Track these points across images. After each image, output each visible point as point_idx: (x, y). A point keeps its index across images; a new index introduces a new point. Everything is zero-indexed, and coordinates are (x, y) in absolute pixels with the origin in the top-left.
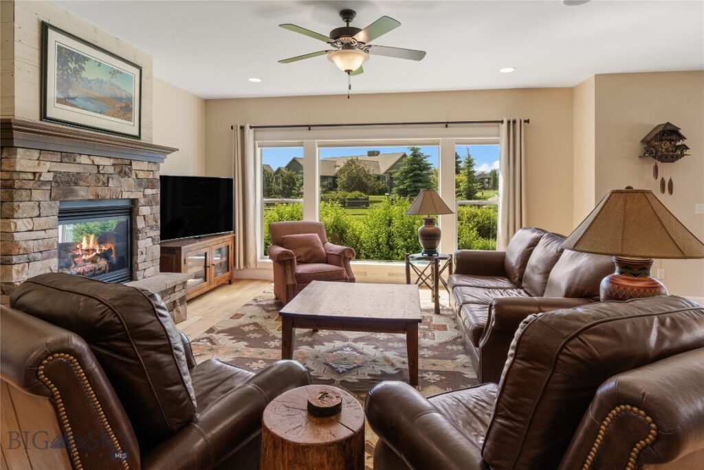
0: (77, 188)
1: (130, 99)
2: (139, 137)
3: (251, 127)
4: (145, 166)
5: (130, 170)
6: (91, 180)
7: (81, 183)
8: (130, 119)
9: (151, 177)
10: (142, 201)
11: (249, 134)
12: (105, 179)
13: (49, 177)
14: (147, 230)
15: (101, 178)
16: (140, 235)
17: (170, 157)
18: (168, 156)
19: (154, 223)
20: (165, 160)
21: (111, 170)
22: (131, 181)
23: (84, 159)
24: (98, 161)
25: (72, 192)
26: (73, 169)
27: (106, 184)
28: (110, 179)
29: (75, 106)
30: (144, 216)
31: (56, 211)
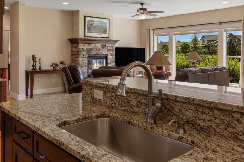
0: (92, 51)
1: (106, 28)
2: (109, 38)
3: (152, 29)
4: (110, 45)
5: (106, 47)
6: (95, 49)
7: (93, 50)
8: (106, 33)
9: (112, 48)
10: (109, 55)
11: (152, 32)
12: (99, 49)
13: (86, 49)
14: (111, 63)
15: (98, 49)
16: (109, 64)
17: (118, 42)
18: (117, 42)
19: (113, 61)
20: (117, 43)
21: (100, 47)
22: (106, 50)
23: (93, 45)
24: (97, 45)
25: (90, 52)
26: (91, 47)
27: (99, 51)
28: (100, 49)
29: (92, 33)
30: (110, 59)
31: (87, 56)
